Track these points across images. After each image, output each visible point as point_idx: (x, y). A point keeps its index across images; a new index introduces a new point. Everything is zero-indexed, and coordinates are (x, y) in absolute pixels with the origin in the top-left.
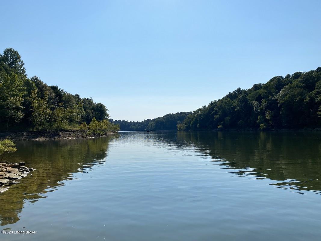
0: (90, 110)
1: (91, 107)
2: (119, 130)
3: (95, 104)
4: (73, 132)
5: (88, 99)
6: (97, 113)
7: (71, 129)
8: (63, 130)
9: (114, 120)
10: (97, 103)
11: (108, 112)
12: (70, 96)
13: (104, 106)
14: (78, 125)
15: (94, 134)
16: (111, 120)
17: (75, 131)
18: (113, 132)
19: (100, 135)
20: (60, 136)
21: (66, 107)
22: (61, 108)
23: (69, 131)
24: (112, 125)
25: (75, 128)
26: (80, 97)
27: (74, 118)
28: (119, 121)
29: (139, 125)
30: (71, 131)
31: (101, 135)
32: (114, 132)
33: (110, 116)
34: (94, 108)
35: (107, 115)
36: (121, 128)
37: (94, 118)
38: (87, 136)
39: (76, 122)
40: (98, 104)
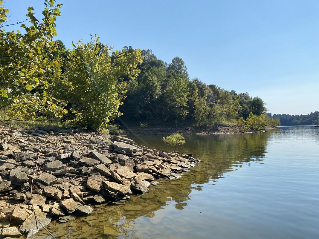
0: (246, 104)
1: (248, 102)
2: (279, 125)
3: (251, 98)
4: (230, 127)
5: (244, 94)
6: (253, 107)
7: (229, 124)
8: (221, 125)
9: (273, 115)
10: (253, 98)
11: (265, 106)
12: (226, 92)
13: (261, 100)
14: (235, 121)
15: (252, 129)
16: (269, 115)
17: (233, 127)
18: (272, 126)
19: (258, 131)
20: (219, 131)
21: (223, 104)
22: (219, 104)
23: (227, 126)
24: (271, 120)
25: (233, 124)
26: (236, 93)
27: (232, 114)
28: (279, 116)
29: (304, 119)
30: (229, 126)
31: (260, 131)
32: (274, 127)
33: (268, 110)
34: (250, 102)
35: (265, 109)
36: (281, 122)
37: (251, 112)
38: (245, 131)
39: (234, 118)
40: (255, 98)
